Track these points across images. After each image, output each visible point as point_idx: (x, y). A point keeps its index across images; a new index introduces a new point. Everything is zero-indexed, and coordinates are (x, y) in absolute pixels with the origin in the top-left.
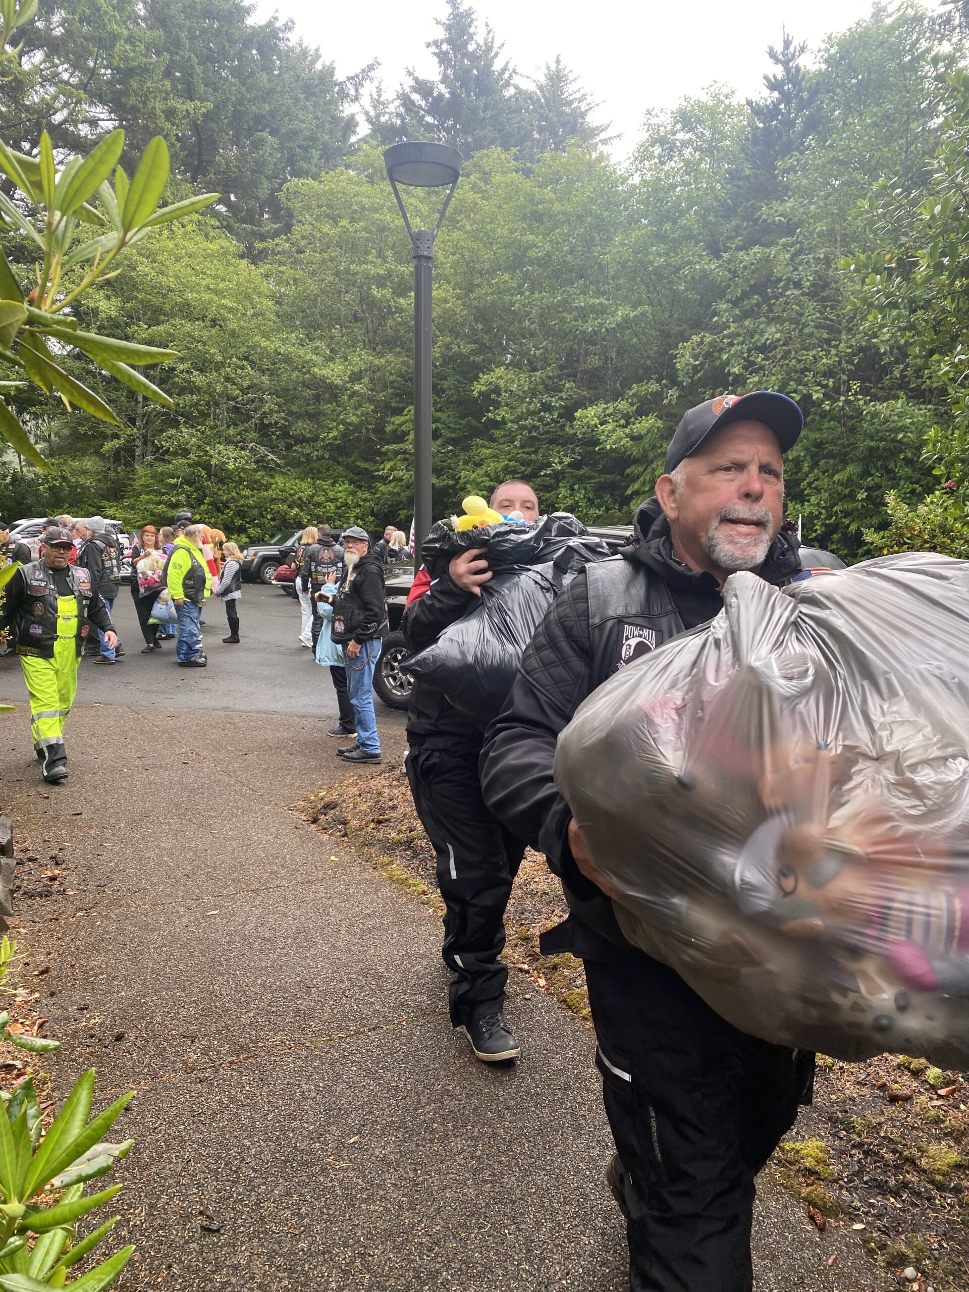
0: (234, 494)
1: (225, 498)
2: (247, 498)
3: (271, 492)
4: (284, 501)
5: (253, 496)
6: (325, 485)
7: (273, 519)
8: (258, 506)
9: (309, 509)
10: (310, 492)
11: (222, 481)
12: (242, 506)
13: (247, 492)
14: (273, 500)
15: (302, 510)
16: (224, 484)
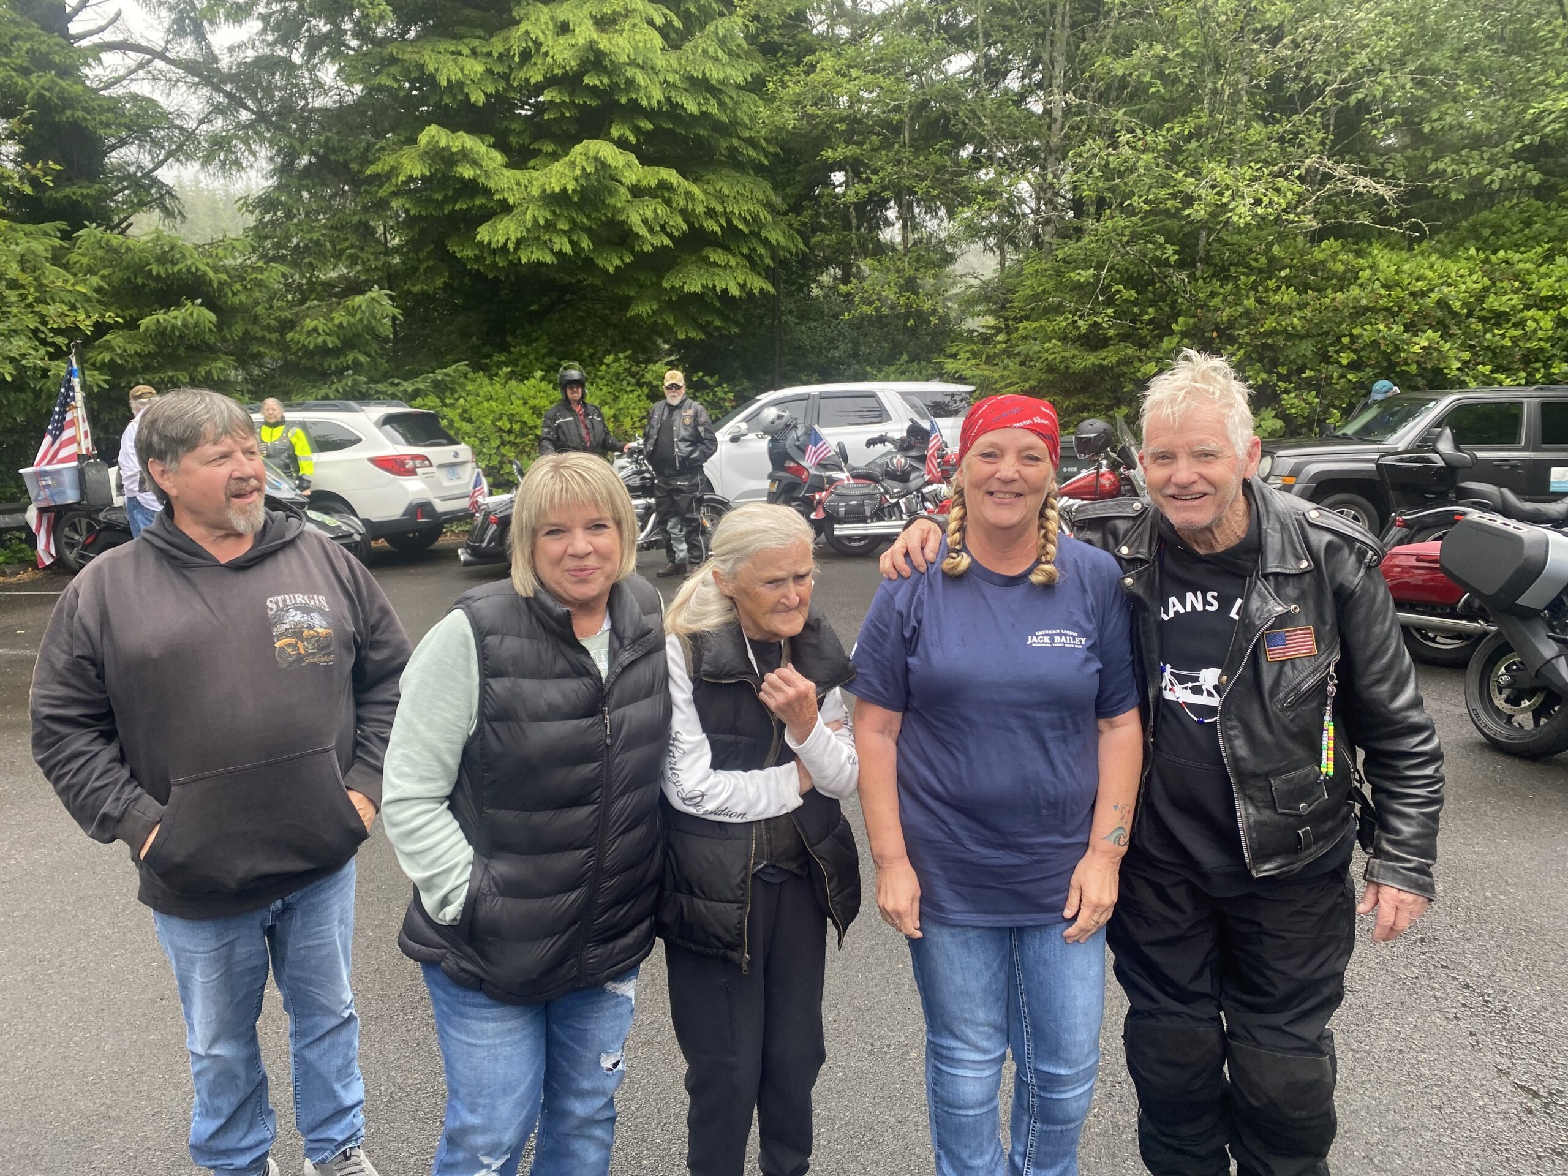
0: (1250, 303)
1: (1224, 316)
2: (1285, 311)
3: (1355, 291)
4: (1391, 314)
5: (1301, 306)
6: (1523, 261)
7: (1354, 366)
8: (1315, 332)
9: (1468, 334)
10: (1475, 282)
11: (1222, 273)
12: (1271, 333)
13: (1287, 296)
14: (1360, 313)
15: (1447, 335)
16: (1225, 279)
